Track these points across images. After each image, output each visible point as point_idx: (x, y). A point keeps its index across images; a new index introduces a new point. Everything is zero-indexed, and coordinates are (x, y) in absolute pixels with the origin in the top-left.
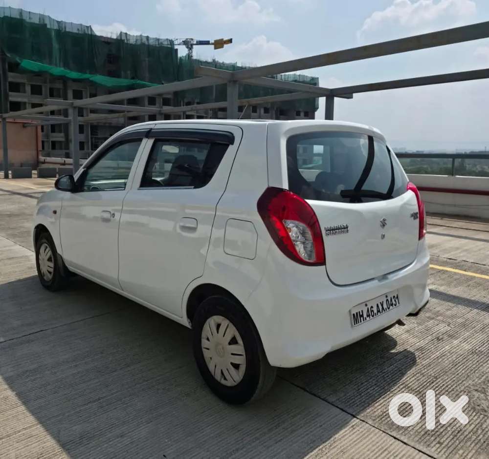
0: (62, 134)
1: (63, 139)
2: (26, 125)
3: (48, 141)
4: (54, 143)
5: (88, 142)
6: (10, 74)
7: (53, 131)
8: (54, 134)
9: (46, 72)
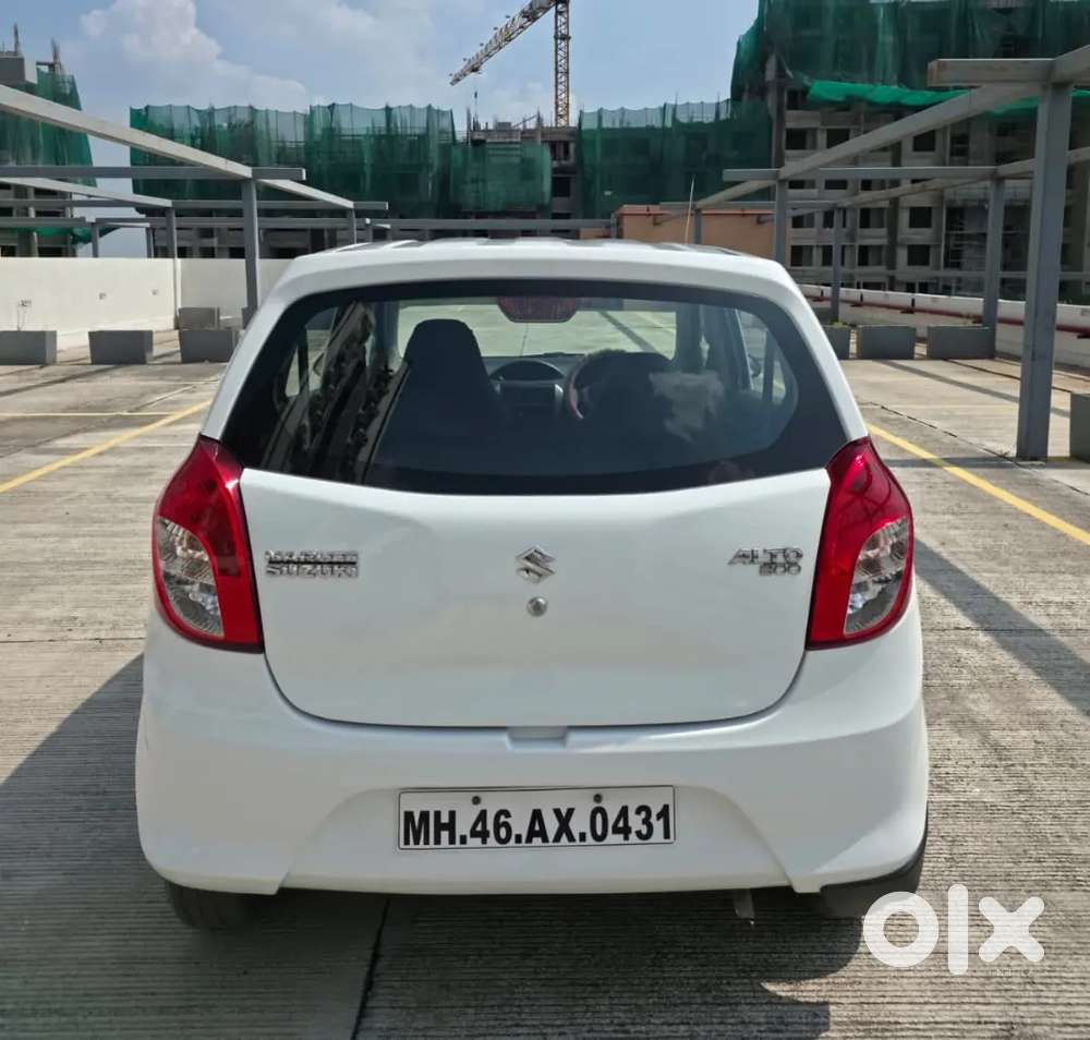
0: (883, 231)
1: (884, 242)
2: (763, 218)
3: (851, 246)
4: (864, 250)
5: (939, 246)
6: (790, 114)
7: (865, 223)
8: (866, 231)
9: (860, 100)
